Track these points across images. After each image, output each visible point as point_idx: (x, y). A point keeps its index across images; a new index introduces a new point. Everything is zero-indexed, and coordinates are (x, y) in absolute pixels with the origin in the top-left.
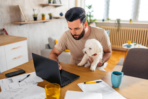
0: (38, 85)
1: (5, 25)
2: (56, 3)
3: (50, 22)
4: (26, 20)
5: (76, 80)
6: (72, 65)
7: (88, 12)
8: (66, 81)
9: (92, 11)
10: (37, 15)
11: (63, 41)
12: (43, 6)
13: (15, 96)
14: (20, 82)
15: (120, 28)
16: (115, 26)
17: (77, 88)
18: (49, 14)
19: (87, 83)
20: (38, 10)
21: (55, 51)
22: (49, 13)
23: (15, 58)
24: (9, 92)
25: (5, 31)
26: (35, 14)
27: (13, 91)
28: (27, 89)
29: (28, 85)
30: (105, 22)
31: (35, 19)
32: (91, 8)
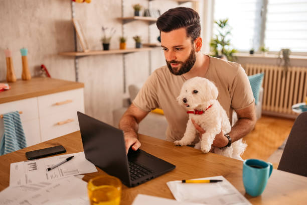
0: (83, 179)
1: (45, 57)
2: (150, 16)
3: (136, 54)
4: (87, 48)
5: (167, 174)
6: (166, 143)
7: (218, 33)
8: (143, 175)
9: (228, 33)
10: (110, 39)
11: (149, 89)
12: (124, 21)
13: (33, 197)
14: (49, 169)
15: (289, 69)
16: (279, 66)
17: (165, 191)
18: (134, 38)
19: (189, 183)
20: (112, 29)
21: (133, 111)
22: (134, 35)
23: (58, 124)
24: (23, 188)
25: (46, 70)
26: (105, 37)
27: (31, 188)
28: (59, 185)
29: (65, 177)
30: (255, 55)
31: (106, 46)
32: (226, 26)
